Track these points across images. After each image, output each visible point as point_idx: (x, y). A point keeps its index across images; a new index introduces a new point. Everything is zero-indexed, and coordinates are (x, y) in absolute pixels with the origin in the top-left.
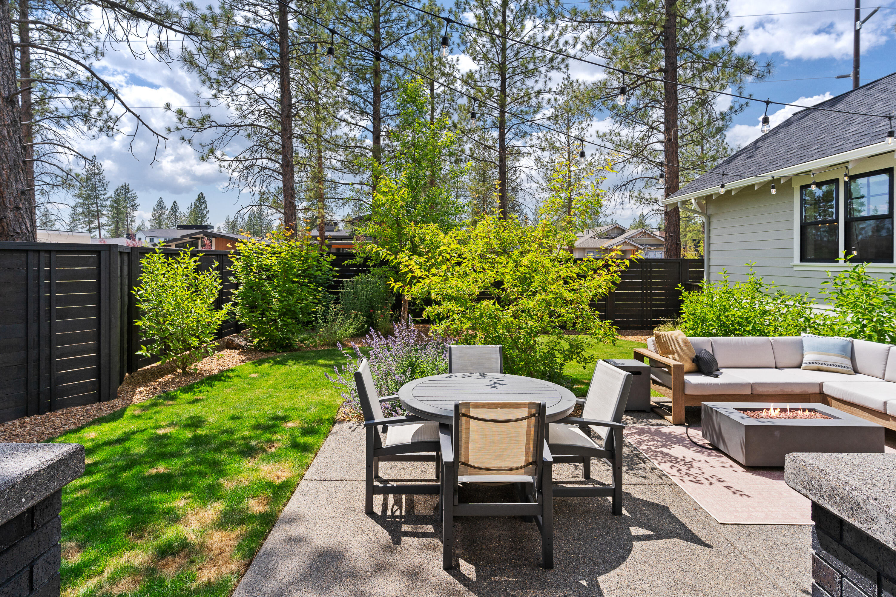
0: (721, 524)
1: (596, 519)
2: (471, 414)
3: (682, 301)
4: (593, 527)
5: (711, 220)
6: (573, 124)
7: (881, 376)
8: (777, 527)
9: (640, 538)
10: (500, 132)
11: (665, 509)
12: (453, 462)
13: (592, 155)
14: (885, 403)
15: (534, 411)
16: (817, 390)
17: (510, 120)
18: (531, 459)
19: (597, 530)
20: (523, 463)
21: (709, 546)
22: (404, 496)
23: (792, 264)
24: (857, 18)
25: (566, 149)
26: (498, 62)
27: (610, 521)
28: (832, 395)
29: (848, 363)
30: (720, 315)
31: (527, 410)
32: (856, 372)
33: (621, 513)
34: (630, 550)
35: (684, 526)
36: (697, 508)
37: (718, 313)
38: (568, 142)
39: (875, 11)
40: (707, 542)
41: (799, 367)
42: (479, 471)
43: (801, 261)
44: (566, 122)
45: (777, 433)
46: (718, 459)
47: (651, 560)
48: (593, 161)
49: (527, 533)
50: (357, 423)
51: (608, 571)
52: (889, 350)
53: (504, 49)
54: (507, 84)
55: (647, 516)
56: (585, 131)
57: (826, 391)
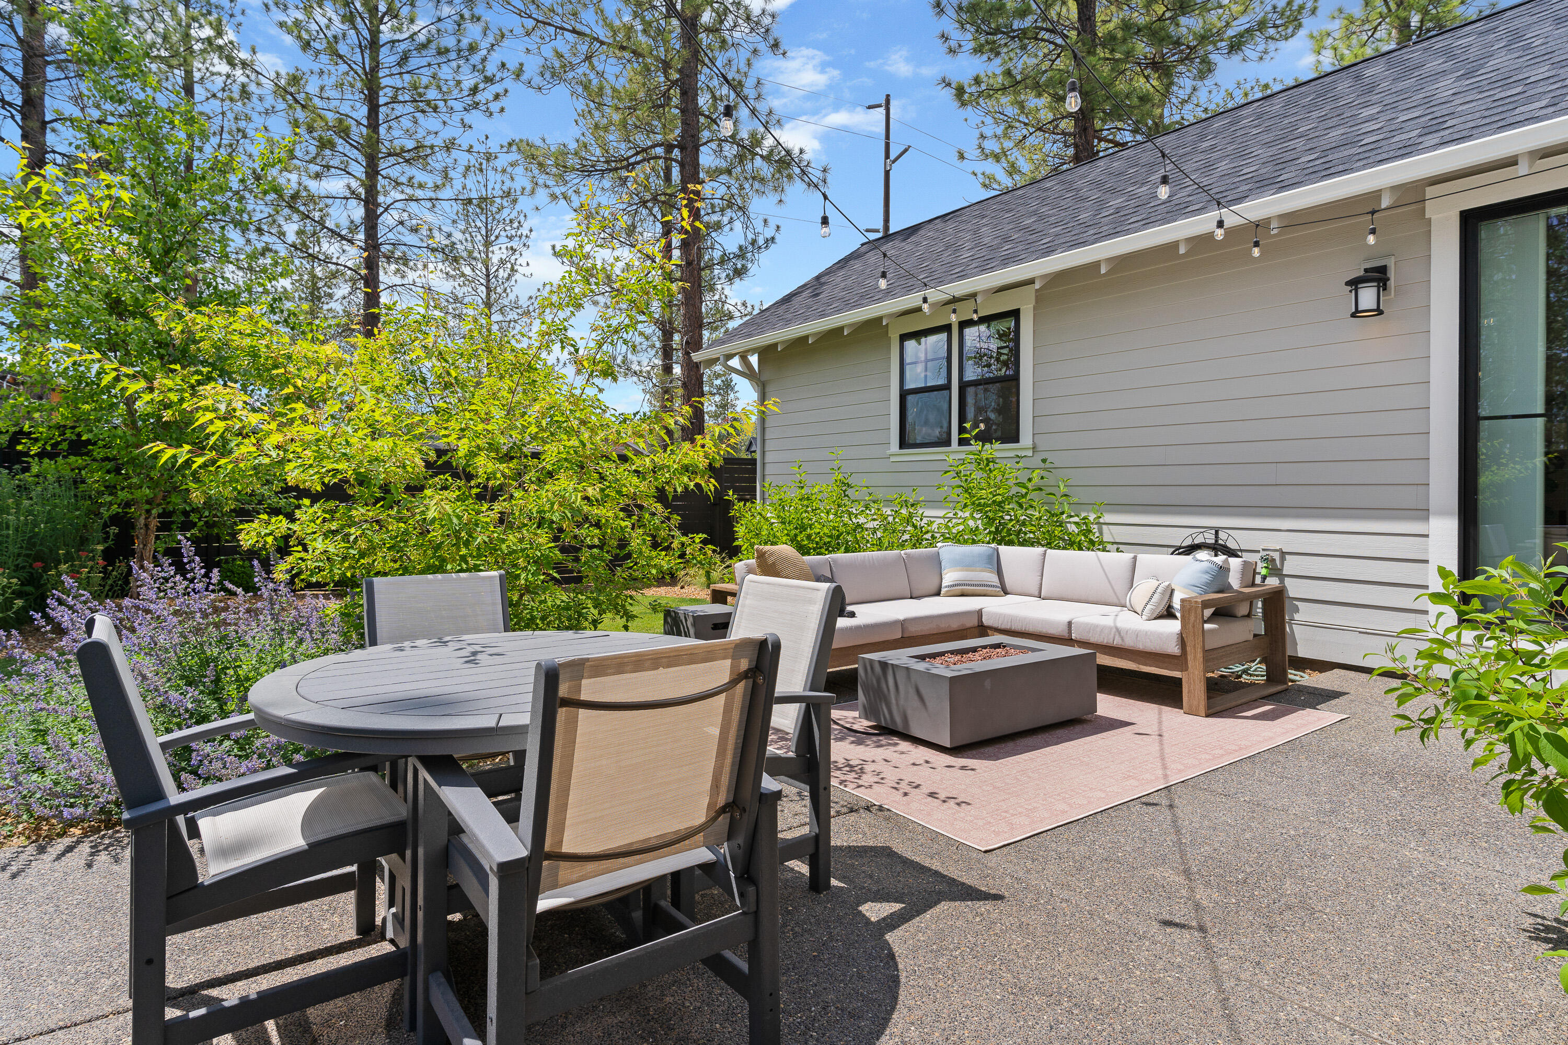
0: (986, 852)
1: (789, 912)
2: (584, 696)
3: (736, 519)
4: (796, 934)
5: (767, 390)
6: (497, 237)
7: (1037, 593)
8: (1056, 831)
9: (892, 922)
10: (367, 210)
11: (887, 853)
12: (529, 858)
13: (531, 298)
14: (1070, 623)
15: (744, 665)
16: (974, 622)
17: (386, 194)
18: (721, 801)
19: (807, 936)
20: (700, 818)
21: (998, 897)
22: (270, 1025)
23: (888, 452)
24: (887, 156)
25: (482, 281)
26: (364, 68)
27: (819, 909)
28: (995, 625)
29: (993, 579)
30: (796, 535)
31: (728, 663)
32: (1006, 593)
33: (828, 886)
34: (892, 956)
35: (937, 873)
36: (935, 836)
37: (793, 532)
38: (487, 269)
39: (906, 151)
40: (993, 892)
41: (938, 594)
42: (591, 866)
43: (901, 447)
44: (483, 232)
45: (988, 684)
46: (892, 748)
47: (942, 962)
48: (531, 309)
49: (669, 999)
50: (31, 849)
51: (886, 1021)
52: (1045, 554)
53: (374, 44)
54: (381, 117)
55: (871, 877)
56: (517, 255)
57: (986, 621)
